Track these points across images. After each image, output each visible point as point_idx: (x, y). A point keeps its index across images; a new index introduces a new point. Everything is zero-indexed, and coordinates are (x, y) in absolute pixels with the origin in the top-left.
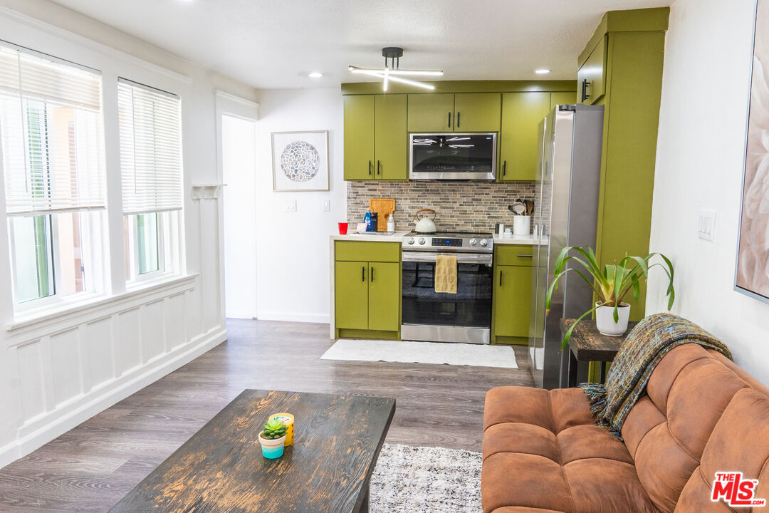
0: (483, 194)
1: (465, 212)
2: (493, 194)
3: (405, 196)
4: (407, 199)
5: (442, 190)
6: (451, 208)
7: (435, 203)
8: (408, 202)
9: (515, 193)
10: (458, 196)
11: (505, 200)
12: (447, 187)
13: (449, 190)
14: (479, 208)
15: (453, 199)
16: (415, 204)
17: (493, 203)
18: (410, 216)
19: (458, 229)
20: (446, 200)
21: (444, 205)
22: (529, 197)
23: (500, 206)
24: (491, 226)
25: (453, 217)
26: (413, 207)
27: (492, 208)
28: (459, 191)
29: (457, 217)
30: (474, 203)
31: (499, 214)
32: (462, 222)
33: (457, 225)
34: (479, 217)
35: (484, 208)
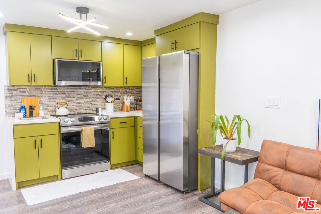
0: (88, 93)
1: (79, 103)
2: (93, 93)
3: (44, 95)
4: (46, 97)
5: (67, 91)
6: (72, 101)
7: (63, 98)
8: (47, 98)
9: (103, 92)
10: (76, 94)
11: (99, 96)
12: (69, 90)
13: (70, 91)
14: (87, 100)
15: (73, 96)
16: (51, 100)
17: (94, 97)
18: (48, 107)
19: (76, 112)
20: (69, 97)
21: (68, 99)
22: (110, 94)
23: (97, 99)
24: (93, 109)
25: (73, 105)
26: (50, 101)
27: (93, 100)
28: (76, 91)
29: (75, 105)
30: (84, 98)
31: (97, 103)
32: (79, 108)
33: (75, 110)
34: (87, 105)
35: (89, 100)
